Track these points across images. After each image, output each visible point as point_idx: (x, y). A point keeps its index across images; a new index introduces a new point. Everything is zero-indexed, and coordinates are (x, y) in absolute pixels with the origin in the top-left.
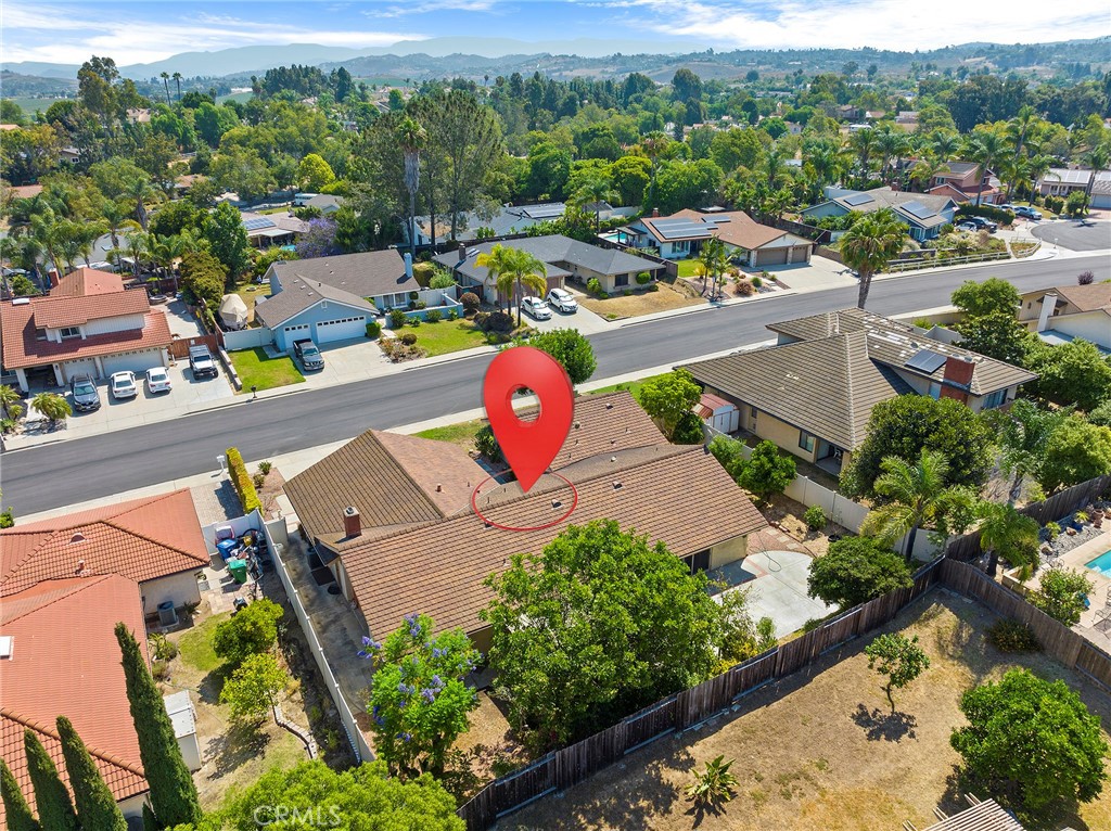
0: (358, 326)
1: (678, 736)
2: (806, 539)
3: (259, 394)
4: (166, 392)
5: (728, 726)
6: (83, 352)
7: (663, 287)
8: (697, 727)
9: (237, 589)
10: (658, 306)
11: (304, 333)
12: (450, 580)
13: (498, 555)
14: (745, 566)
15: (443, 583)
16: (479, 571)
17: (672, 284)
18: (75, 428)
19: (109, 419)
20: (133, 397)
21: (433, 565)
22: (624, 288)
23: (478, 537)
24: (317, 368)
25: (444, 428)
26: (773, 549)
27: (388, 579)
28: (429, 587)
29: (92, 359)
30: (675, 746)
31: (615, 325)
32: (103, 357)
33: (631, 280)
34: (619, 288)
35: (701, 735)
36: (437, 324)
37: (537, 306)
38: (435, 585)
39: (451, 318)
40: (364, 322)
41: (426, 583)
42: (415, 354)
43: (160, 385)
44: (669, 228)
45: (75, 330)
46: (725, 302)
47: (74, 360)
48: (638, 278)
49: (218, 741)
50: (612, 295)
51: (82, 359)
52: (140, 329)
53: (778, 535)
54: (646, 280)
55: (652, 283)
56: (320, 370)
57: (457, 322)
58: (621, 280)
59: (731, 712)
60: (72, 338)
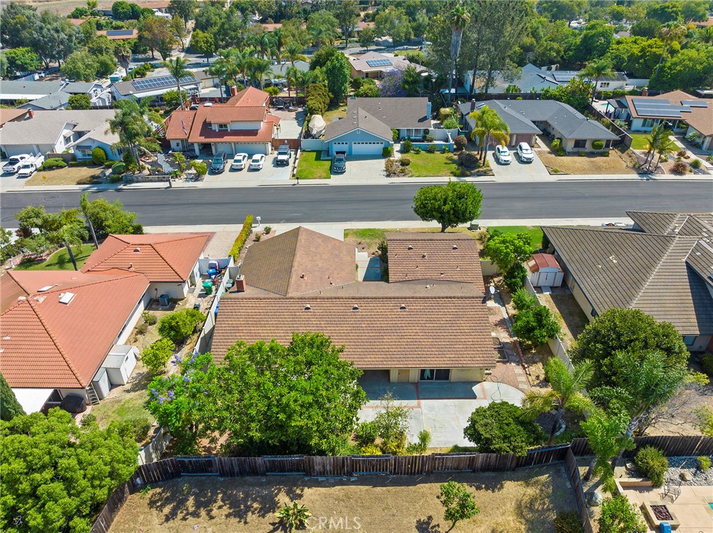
0: (378, 148)
1: (306, 479)
2: (538, 385)
3: (301, 182)
4: (258, 170)
5: (340, 487)
6: (226, 139)
7: (614, 153)
8: (321, 479)
9: (204, 297)
10: (599, 170)
11: (344, 147)
12: (267, 334)
13: (301, 328)
14: (476, 389)
15: (262, 335)
16: (286, 334)
17: (623, 153)
18: (208, 182)
19: (225, 180)
20: (241, 169)
21: (263, 322)
22: (581, 150)
23: (297, 314)
24: (340, 171)
25: (379, 230)
26: (508, 383)
27: (235, 322)
28: (254, 334)
29: (230, 143)
30: (300, 483)
31: (554, 178)
32: (236, 143)
33: (588, 145)
34: (576, 150)
35: (319, 484)
36: (432, 155)
37: (503, 154)
38: (257, 334)
39: (443, 151)
40: (383, 146)
41: (254, 331)
42: (403, 173)
43: (255, 166)
44: (645, 106)
45: (225, 126)
46: (658, 177)
47: (222, 143)
48: (595, 145)
49: (141, 374)
50: (569, 154)
51: (226, 143)
52: (258, 130)
53: (520, 375)
54: (600, 147)
55: (607, 150)
56: (342, 173)
57: (446, 155)
58: (579, 144)
59: (349, 480)
60: (223, 131)
